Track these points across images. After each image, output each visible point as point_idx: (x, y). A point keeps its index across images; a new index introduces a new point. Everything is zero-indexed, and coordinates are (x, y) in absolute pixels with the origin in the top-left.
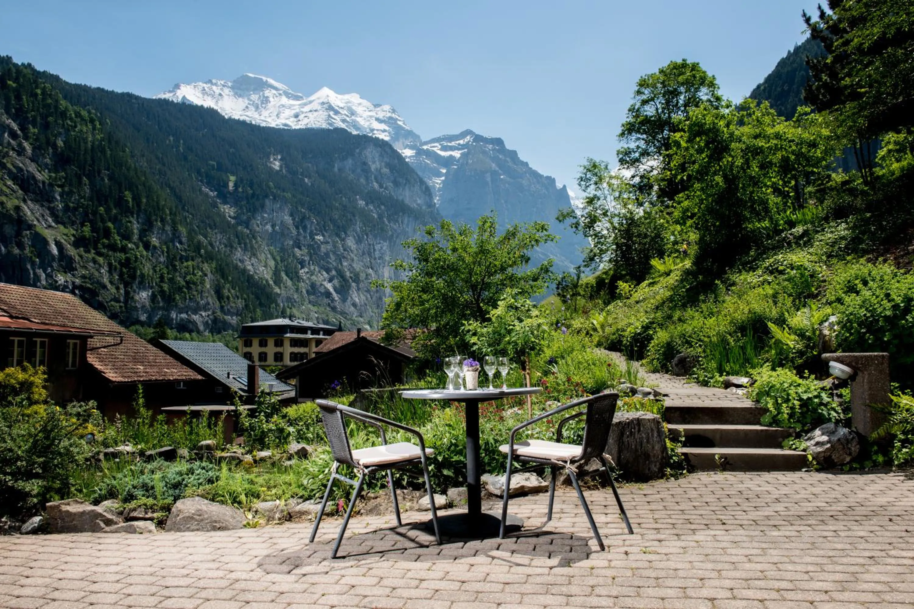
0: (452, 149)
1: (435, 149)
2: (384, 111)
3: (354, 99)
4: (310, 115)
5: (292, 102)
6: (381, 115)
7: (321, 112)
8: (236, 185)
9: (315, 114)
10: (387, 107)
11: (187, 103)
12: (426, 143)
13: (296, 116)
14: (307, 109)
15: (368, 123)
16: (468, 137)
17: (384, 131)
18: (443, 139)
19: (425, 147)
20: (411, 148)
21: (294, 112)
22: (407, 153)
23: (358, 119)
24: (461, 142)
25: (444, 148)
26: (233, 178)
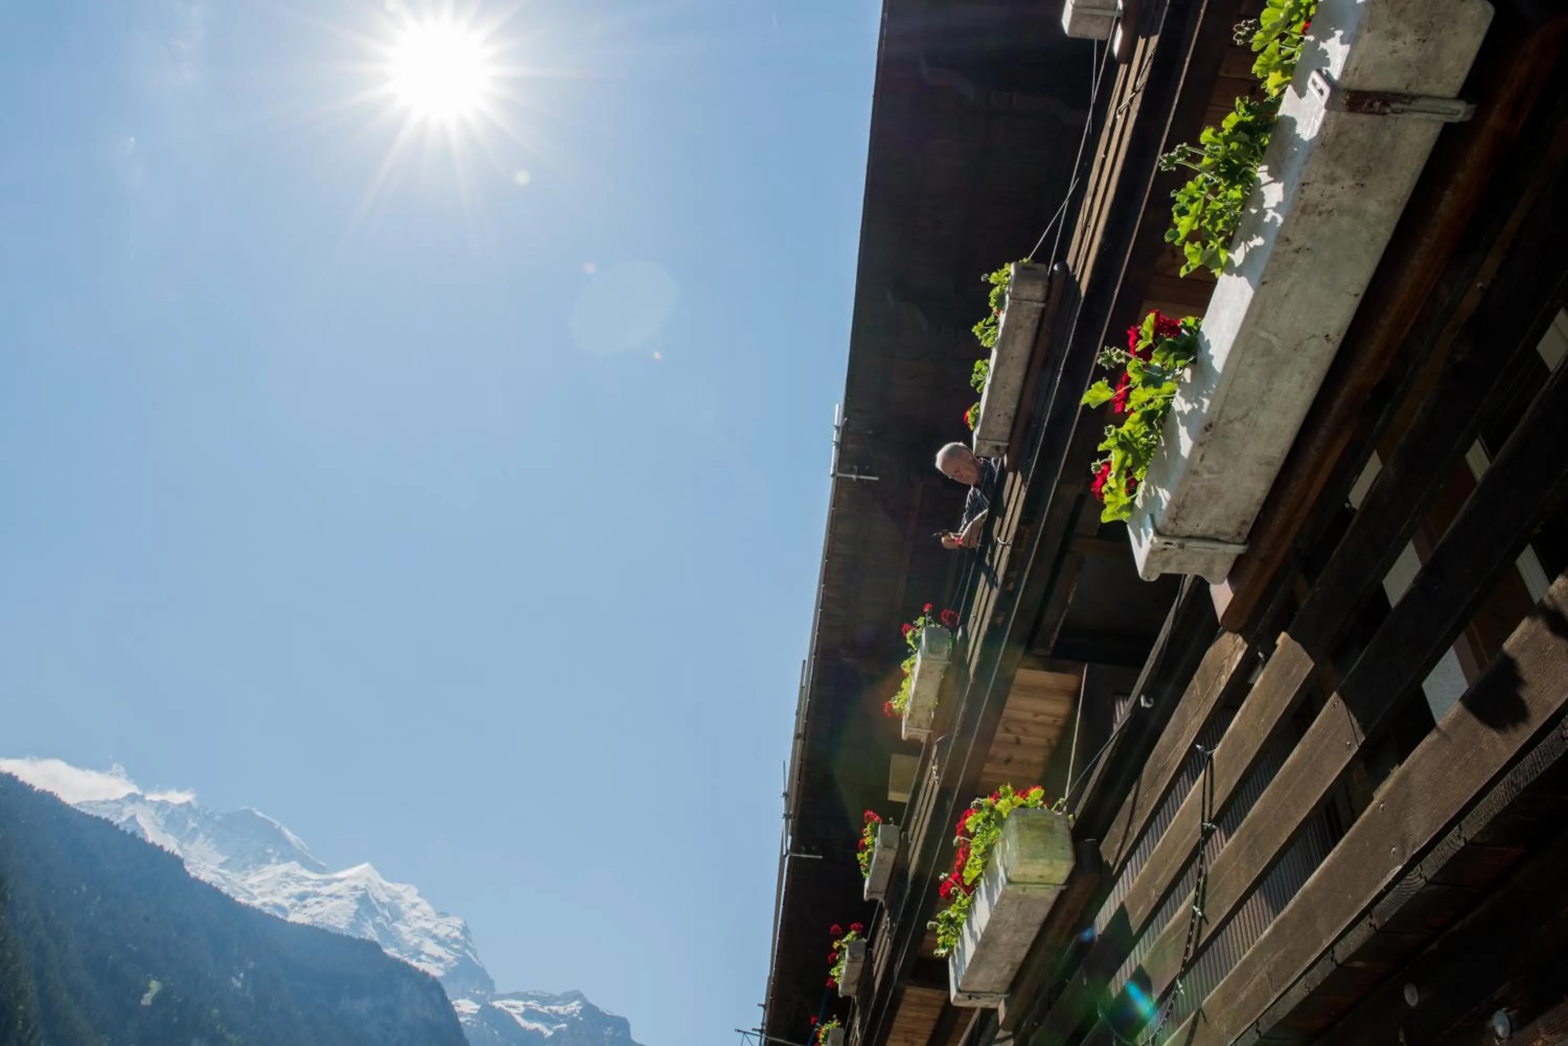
0: (540, 1017)
1: (513, 1011)
2: (449, 927)
3: (409, 894)
4: (327, 901)
5: (305, 873)
6: (442, 932)
7: (345, 901)
8: (156, 1000)
9: (337, 902)
10: (457, 922)
11: (139, 835)
12: (501, 997)
13: (303, 897)
14: (325, 890)
15: (416, 940)
16: (574, 1004)
17: (440, 959)
18: (532, 998)
19: (498, 1004)
20: (475, 999)
21: (301, 889)
22: (465, 1007)
23: (403, 928)
24: (561, 1010)
25: (530, 1014)
26: (155, 986)
